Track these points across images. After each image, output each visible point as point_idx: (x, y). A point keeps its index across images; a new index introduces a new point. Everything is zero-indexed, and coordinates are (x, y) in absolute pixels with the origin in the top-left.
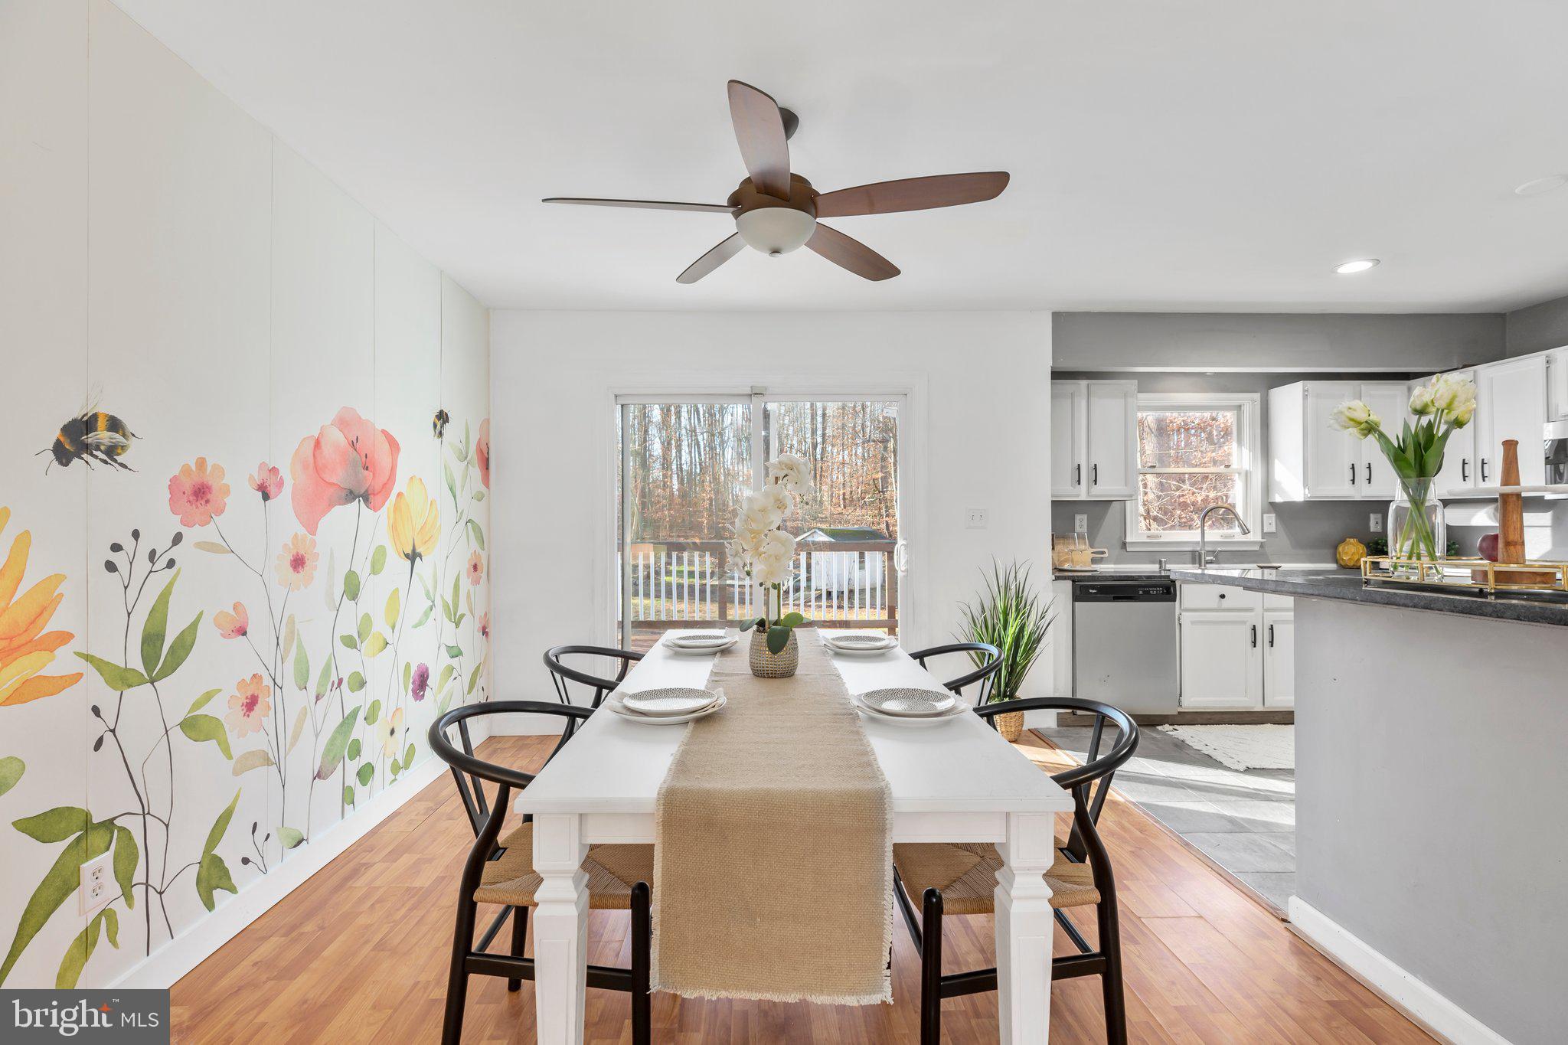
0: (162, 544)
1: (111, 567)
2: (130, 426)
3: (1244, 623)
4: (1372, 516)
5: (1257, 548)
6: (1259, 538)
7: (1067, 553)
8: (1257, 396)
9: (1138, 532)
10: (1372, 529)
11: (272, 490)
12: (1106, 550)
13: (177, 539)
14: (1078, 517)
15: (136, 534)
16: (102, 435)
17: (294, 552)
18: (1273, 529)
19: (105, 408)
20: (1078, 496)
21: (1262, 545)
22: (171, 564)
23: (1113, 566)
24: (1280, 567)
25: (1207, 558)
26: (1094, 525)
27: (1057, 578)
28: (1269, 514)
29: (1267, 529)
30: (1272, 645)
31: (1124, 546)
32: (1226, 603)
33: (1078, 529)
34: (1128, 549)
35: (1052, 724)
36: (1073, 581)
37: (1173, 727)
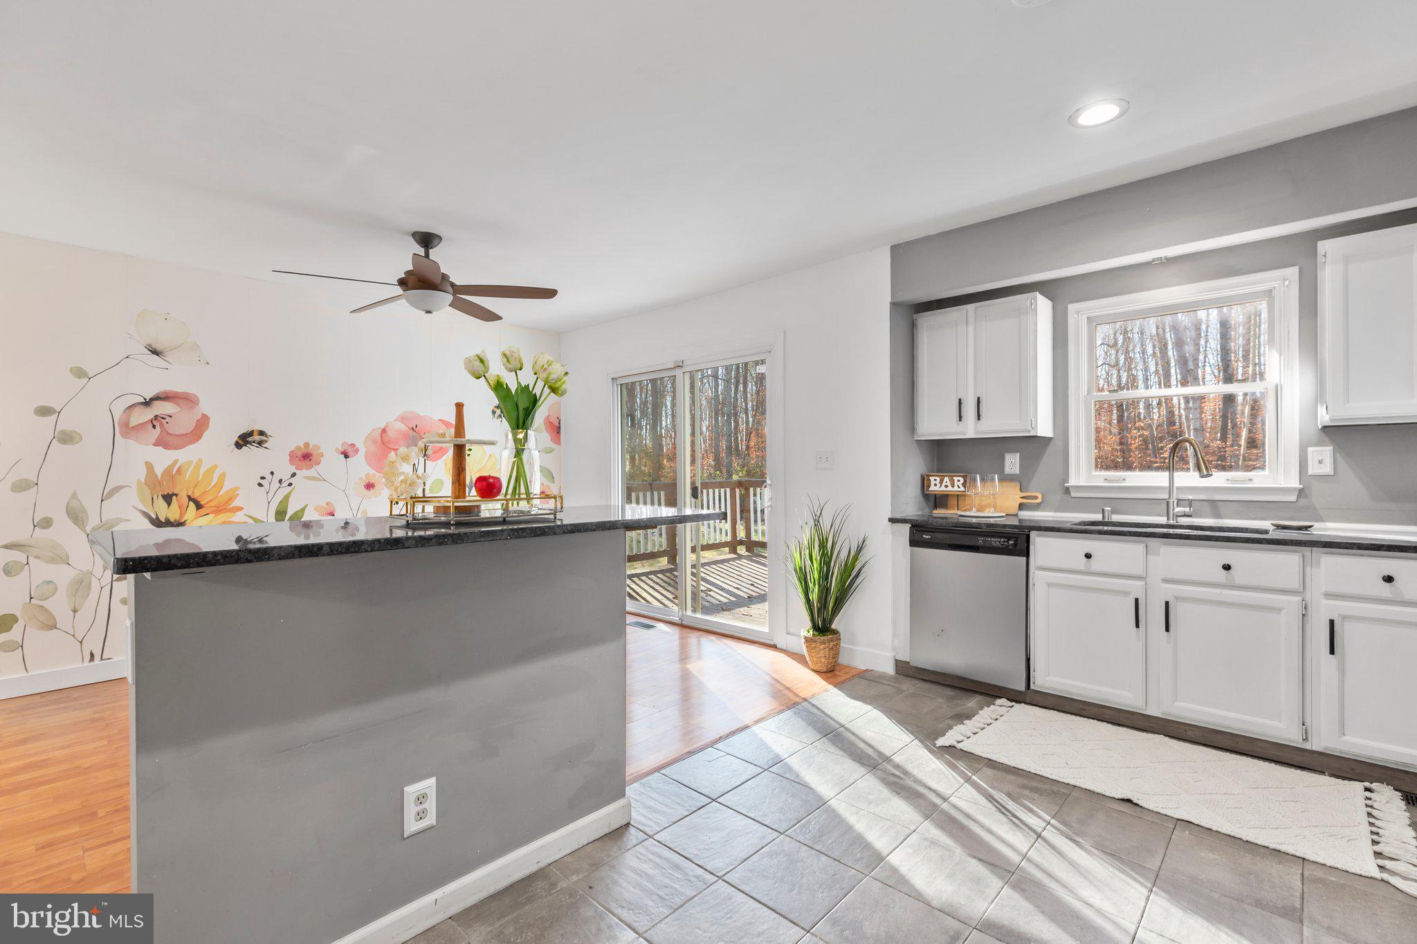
0: (286, 477)
1: (260, 485)
2: (269, 433)
3: (1127, 594)
5: (1292, 498)
6: (1295, 483)
7: (987, 497)
8: (1293, 272)
9: (1083, 476)
11: (350, 453)
12: (1039, 496)
13: (294, 475)
14: (1007, 456)
15: (272, 473)
16: (257, 438)
17: (367, 481)
18: (1327, 469)
19: (257, 428)
21: (1301, 493)
22: (290, 484)
23: (1051, 514)
24: (1311, 527)
25: (1177, 509)
26: (1029, 465)
27: (892, 520)
28: (1320, 443)
29: (1313, 469)
30: (1167, 629)
31: (1067, 490)
32: (1095, 564)
33: (1008, 470)
34: (1073, 495)
35: (890, 669)
36: (912, 525)
37: (1013, 703)
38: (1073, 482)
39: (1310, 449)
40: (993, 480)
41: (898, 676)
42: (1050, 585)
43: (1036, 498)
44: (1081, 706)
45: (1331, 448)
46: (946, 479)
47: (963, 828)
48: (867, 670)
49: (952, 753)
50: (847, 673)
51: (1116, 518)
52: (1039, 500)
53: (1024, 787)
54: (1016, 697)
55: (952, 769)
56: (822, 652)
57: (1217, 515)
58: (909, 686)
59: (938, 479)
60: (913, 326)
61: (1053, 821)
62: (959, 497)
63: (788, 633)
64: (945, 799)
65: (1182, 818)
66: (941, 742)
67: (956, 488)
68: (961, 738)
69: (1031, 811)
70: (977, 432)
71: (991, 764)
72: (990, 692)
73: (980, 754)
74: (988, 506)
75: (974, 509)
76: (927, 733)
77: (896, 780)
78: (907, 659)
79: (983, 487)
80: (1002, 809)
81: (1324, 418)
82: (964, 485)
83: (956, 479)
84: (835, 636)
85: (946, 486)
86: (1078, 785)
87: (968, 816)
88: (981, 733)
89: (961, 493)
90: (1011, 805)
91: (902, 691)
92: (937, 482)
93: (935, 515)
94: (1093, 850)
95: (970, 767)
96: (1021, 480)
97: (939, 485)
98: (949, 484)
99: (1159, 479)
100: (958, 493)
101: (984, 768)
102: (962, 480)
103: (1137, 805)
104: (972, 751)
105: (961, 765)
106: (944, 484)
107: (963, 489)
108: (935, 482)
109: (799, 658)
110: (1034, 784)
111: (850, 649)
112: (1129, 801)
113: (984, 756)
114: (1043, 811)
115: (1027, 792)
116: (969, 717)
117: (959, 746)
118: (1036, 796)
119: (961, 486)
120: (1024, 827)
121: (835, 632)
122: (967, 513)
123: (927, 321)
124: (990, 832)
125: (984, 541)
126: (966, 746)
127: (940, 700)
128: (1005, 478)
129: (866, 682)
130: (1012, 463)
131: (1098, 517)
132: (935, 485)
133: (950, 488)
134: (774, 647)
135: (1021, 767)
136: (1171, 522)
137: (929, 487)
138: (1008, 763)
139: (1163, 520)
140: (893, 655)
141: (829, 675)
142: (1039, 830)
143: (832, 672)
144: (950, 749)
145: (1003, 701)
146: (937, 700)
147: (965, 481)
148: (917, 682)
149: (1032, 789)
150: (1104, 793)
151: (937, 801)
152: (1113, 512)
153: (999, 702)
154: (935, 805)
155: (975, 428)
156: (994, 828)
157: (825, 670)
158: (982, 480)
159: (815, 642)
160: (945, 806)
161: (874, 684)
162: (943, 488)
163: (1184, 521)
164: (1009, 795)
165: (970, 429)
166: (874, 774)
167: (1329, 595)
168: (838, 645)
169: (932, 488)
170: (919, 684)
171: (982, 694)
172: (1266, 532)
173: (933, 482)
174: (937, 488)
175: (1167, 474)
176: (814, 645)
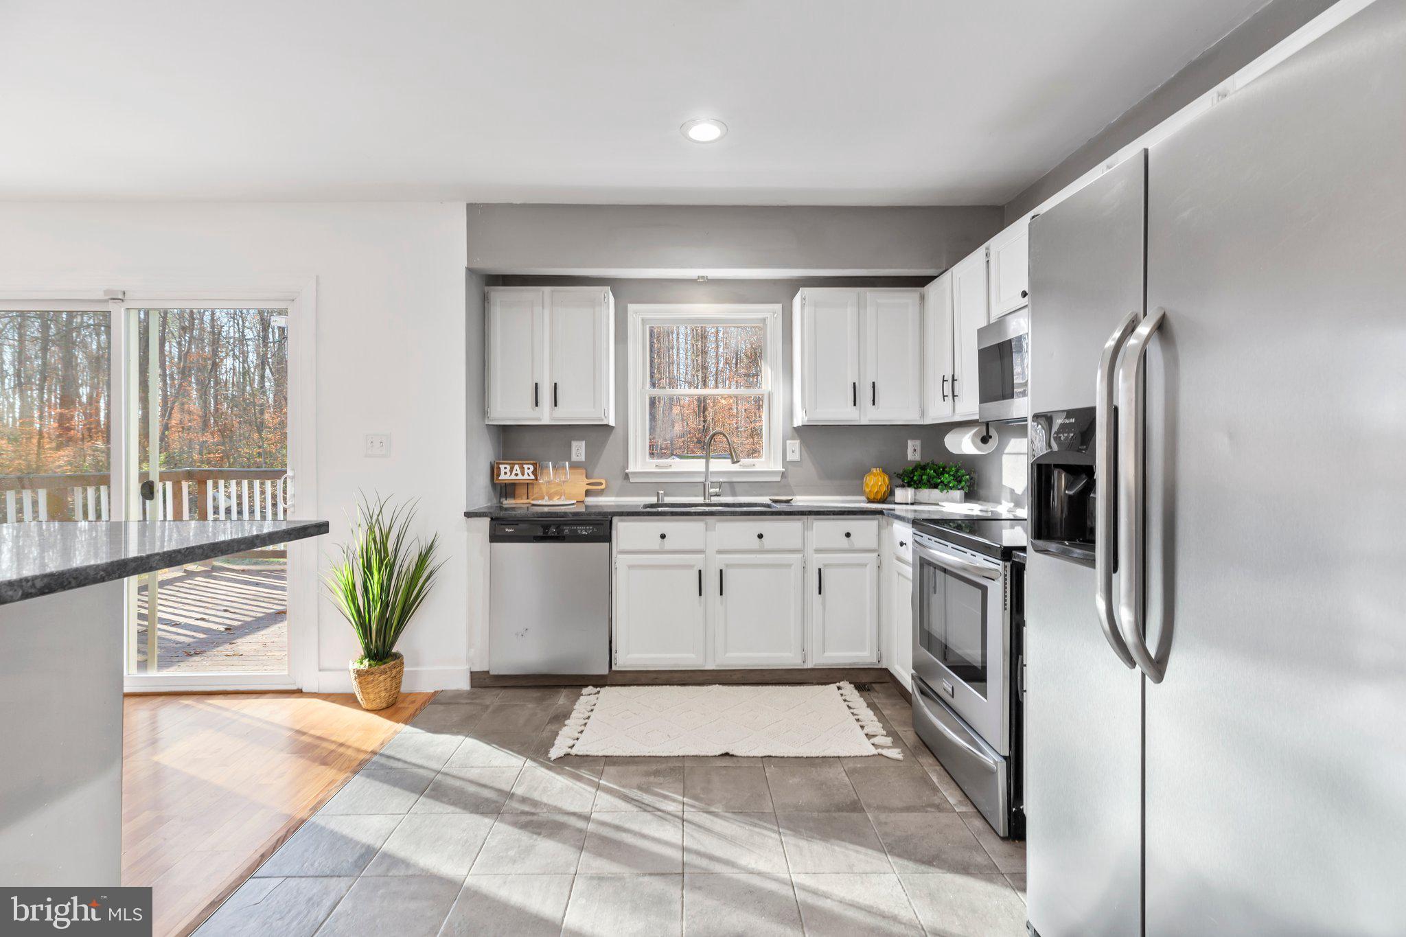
4: (910, 443)
5: (778, 479)
6: (780, 468)
7: (559, 484)
8: (779, 307)
9: (640, 463)
10: (910, 457)
12: (603, 482)
14: (575, 444)
18: (796, 457)
20: (540, 420)
21: (783, 475)
23: (613, 499)
24: (792, 500)
25: (711, 490)
26: (594, 452)
27: (468, 515)
28: (793, 438)
29: (790, 457)
30: (721, 594)
31: (627, 476)
32: (668, 544)
33: (574, 458)
34: (631, 480)
35: (464, 684)
36: (492, 519)
37: (598, 689)
38: (631, 468)
39: (788, 442)
40: (564, 467)
41: (475, 690)
42: (631, 567)
43: (601, 484)
44: (655, 676)
45: (799, 441)
46: (517, 467)
47: (618, 844)
48: (436, 692)
49: (572, 763)
50: (413, 702)
51: (668, 500)
52: (603, 487)
53: (648, 774)
54: (599, 682)
55: (579, 781)
56: (382, 685)
57: (734, 494)
58: (493, 699)
59: (508, 467)
60: (485, 299)
61: (685, 800)
62: (528, 485)
63: (320, 670)
64: (587, 818)
65: (765, 755)
66: (554, 753)
67: (526, 477)
68: (571, 742)
69: (665, 797)
70: (553, 419)
71: (610, 760)
72: (576, 683)
73: (596, 754)
74: (556, 493)
75: (546, 498)
76: (537, 750)
77: (529, 818)
78: (486, 669)
79: (555, 474)
80: (643, 807)
81: (799, 420)
82: (534, 472)
83: (526, 467)
84: (398, 661)
85: (517, 475)
86: (687, 754)
87: (618, 828)
88: (587, 729)
89: (531, 481)
90: (647, 798)
91: (487, 707)
92: (508, 470)
93: (505, 506)
94: (727, 814)
95: (593, 772)
96: (585, 468)
97: (509, 473)
98: (519, 472)
99: (697, 465)
100: (528, 481)
101: (606, 768)
102: (532, 468)
103: (732, 756)
104: (588, 753)
105: (584, 773)
106: (514, 472)
107: (532, 477)
108: (506, 470)
109: (348, 699)
110: (654, 767)
111: (416, 671)
112: (727, 754)
113: (600, 754)
114: (673, 793)
115: (652, 779)
116: (567, 715)
117: (573, 752)
118: (661, 779)
119: (531, 474)
120: (668, 817)
121: (397, 656)
122: (540, 502)
123: (500, 295)
124: (644, 836)
125: (570, 530)
126: (579, 750)
127: (530, 706)
128: (575, 466)
129: (441, 708)
130: (579, 450)
131: (654, 500)
132: (506, 473)
133: (520, 477)
134: (298, 692)
135: (636, 755)
136: (707, 501)
137: (499, 475)
138: (624, 754)
139: (700, 500)
140: (468, 667)
141: (390, 711)
142: (680, 814)
143: (392, 707)
144: (566, 759)
145: (590, 689)
146: (527, 707)
147: (535, 469)
148: (498, 691)
149: (656, 773)
150: (708, 754)
151: (581, 824)
152: (666, 495)
153: (585, 691)
154: (580, 831)
155: (551, 414)
156: (646, 831)
157: (384, 705)
158: (554, 467)
159: (372, 673)
160: (591, 827)
161: (452, 706)
162: (513, 477)
163: (715, 500)
164: (640, 788)
165: (545, 416)
166: (501, 821)
167: (818, 551)
168: (400, 672)
169: (502, 477)
170: (502, 693)
171: (565, 687)
172: (768, 506)
173: (503, 471)
174: (507, 477)
175: (704, 460)
176: (370, 678)
